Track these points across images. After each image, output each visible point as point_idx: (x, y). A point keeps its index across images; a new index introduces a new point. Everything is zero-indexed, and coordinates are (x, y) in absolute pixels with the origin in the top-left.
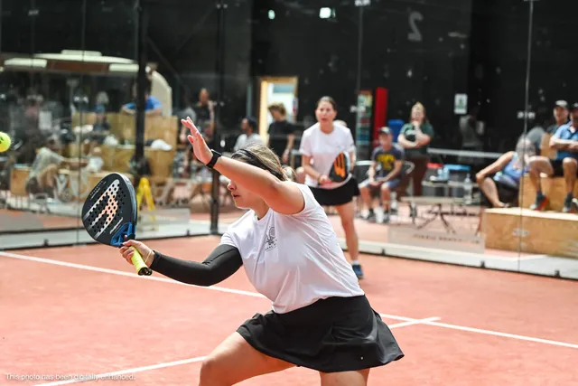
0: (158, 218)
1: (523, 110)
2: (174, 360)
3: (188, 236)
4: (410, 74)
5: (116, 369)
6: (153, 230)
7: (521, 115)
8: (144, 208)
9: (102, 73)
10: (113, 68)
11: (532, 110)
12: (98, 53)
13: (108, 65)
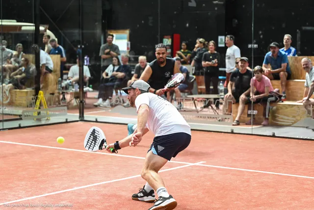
0: (50, 113)
1: (251, 43)
2: (54, 191)
3: (67, 122)
4: (187, 25)
5: (21, 198)
6: (47, 119)
7: (250, 46)
8: (41, 107)
9: (18, 32)
10: (23, 28)
11: (256, 43)
12: (15, 21)
13: (21, 26)
